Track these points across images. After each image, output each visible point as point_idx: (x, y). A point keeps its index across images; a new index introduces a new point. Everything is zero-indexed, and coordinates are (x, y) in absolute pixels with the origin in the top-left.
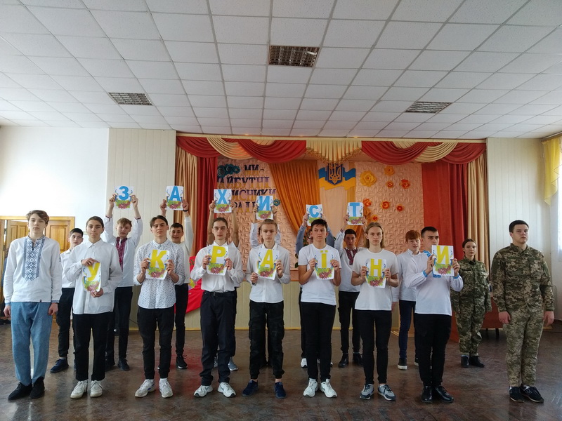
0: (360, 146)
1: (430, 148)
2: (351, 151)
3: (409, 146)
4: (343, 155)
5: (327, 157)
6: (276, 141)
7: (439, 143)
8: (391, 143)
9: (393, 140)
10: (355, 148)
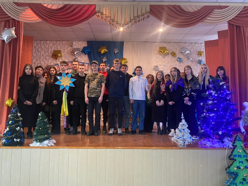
0: (148, 10)
1: (216, 11)
2: (140, 14)
3: (196, 9)
4: (132, 18)
5: (116, 20)
6: (66, 6)
7: (226, 7)
8: (179, 7)
9: (181, 4)
10: (144, 12)
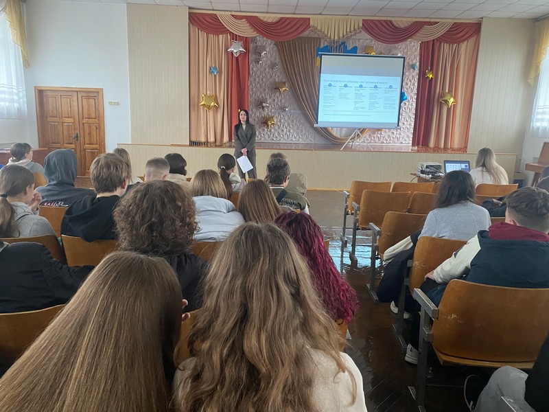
0: (361, 25)
1: (426, 27)
2: (352, 29)
3: (407, 25)
4: (345, 33)
5: (329, 35)
6: (281, 19)
7: (437, 23)
8: (391, 22)
9: (393, 19)
10: (356, 27)
